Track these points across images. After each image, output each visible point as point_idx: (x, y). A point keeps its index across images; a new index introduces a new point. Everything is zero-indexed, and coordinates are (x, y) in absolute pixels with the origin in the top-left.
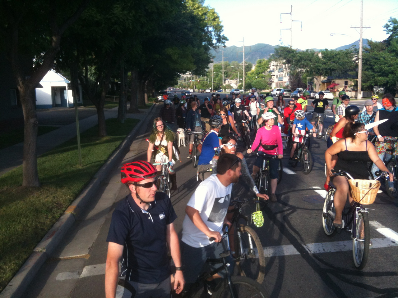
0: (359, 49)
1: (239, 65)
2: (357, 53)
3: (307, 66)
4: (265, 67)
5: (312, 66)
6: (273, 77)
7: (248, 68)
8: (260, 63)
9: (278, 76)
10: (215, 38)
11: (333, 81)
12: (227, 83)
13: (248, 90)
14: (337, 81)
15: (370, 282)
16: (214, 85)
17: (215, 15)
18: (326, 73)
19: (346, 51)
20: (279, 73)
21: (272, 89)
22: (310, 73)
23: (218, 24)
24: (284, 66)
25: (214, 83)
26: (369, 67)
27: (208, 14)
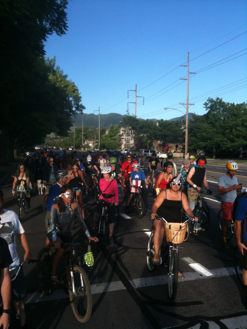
0: (186, 120)
1: (96, 129)
2: (184, 123)
3: (147, 132)
4: (116, 132)
5: (151, 132)
6: (122, 139)
7: (103, 132)
8: (112, 128)
9: (126, 139)
10: (74, 106)
11: (167, 144)
12: (86, 143)
13: (102, 150)
14: (170, 145)
15: (180, 311)
16: (75, 145)
17: (75, 88)
18: (162, 138)
19: (176, 122)
20: (127, 137)
21: (121, 149)
22: (150, 138)
23: (77, 96)
24: (130, 132)
25: (76, 143)
26: (193, 134)
27: (69, 87)
